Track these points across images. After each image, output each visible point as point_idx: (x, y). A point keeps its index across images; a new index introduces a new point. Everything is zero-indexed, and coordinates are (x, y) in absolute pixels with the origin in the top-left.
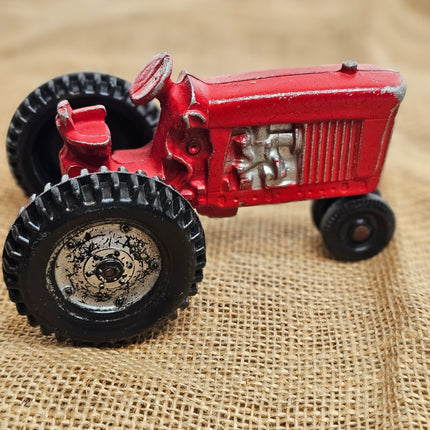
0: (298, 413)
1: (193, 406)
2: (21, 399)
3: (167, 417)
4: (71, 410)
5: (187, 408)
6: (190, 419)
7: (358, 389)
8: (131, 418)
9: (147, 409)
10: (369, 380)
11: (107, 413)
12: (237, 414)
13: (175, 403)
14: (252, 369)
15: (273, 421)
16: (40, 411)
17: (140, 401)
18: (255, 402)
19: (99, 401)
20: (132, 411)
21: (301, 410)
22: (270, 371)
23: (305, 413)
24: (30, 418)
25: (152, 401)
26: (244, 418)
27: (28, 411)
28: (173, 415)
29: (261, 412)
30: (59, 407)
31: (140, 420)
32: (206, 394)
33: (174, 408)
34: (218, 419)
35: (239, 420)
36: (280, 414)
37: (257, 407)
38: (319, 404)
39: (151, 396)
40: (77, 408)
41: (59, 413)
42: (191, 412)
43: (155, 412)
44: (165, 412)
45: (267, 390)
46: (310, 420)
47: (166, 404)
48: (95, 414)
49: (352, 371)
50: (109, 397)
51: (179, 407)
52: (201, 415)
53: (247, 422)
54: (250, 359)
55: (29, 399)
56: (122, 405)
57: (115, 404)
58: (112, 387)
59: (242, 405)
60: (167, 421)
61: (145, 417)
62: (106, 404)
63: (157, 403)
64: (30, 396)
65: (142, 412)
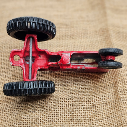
0: (96, 102)
1: (72, 104)
2: (33, 111)
3: (67, 108)
4: (45, 112)
5: (70, 105)
6: (72, 108)
7: (109, 94)
8: (58, 110)
9: (62, 107)
10: (111, 91)
11: (53, 110)
12: (82, 104)
13: (68, 104)
14: (83, 91)
15: (90, 104)
16: (38, 113)
17: (60, 106)
18: (86, 100)
19: (51, 108)
20: (59, 109)
21: (97, 101)
22: (87, 91)
23: (98, 102)
24: (36, 115)
25: (63, 105)
26: (84, 105)
27: (35, 114)
28: (68, 107)
29: (88, 103)
30: (42, 112)
31: (61, 110)
32: (74, 100)
33: (68, 106)
34: (78, 106)
35: (83, 106)
36: (92, 102)
37: (86, 102)
38: (100, 99)
39: (62, 104)
40: (46, 111)
41: (42, 113)
42: (72, 106)
43: (64, 108)
44: (66, 107)
45: (88, 96)
46: (99, 103)
47: (66, 105)
48: (50, 111)
49: (107, 89)
50: (52, 106)
51: (69, 105)
52: (74, 106)
53: (85, 106)
54: (82, 88)
55: (35, 111)
56: (56, 108)
57: (54, 108)
58: (53, 103)
59: (83, 102)
60: (67, 109)
61: (62, 109)
62: (52, 108)
63: (64, 105)
64: (35, 110)
65: (61, 108)
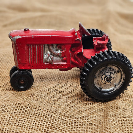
0: (79, 120)
1: (50, 115)
2: (3, 111)
3: (43, 117)
4: (16, 114)
5: (49, 115)
6: (50, 118)
8: (33, 117)
9: (38, 114)
11: (26, 115)
12: (62, 118)
13: (45, 113)
14: (67, 107)
15: (72, 121)
16: (8, 114)
17: (36, 112)
18: (68, 115)
19: (25, 112)
20: (34, 115)
21: (81, 119)
24: (5, 116)
25: (39, 112)
26: (64, 119)
27: (5, 114)
28: (45, 117)
29: (69, 118)
30: (13, 113)
31: (36, 117)
32: (54, 112)
33: (45, 115)
34: (57, 119)
35: (63, 120)
36: (74, 119)
37: (68, 117)
38: (85, 118)
39: (39, 111)
40: (18, 114)
41: (13, 115)
42: (50, 116)
43: (40, 116)
44: (43, 116)
45: (71, 113)
46: (83, 122)
47: (43, 114)
48: (23, 115)
50: (27, 111)
51: (47, 115)
52: (52, 117)
53: (65, 120)
54: (67, 105)
56: (31, 113)
57: (29, 113)
58: (28, 108)
59: (64, 116)
61: (37, 117)
62: (26, 113)
63: (41, 113)
64: (5, 110)
65: (36, 115)
